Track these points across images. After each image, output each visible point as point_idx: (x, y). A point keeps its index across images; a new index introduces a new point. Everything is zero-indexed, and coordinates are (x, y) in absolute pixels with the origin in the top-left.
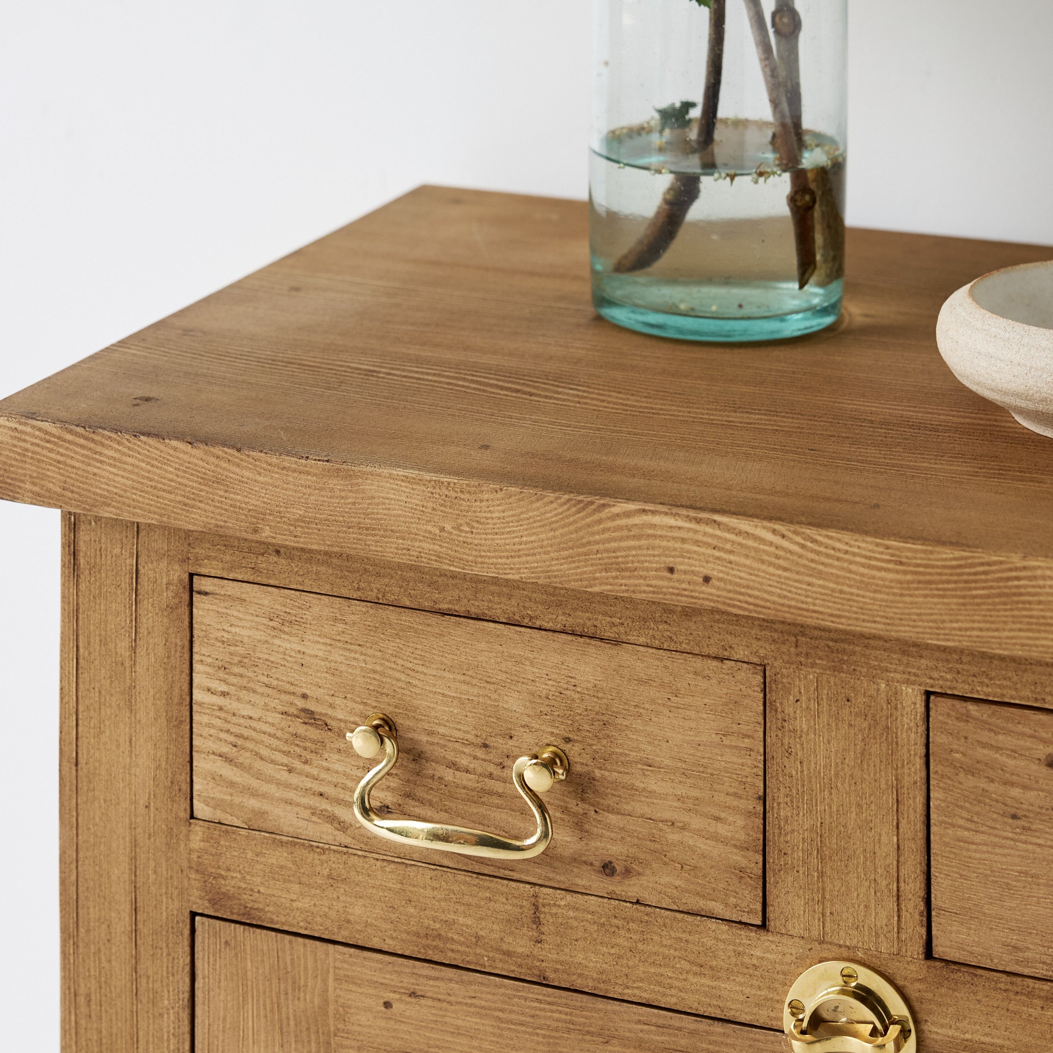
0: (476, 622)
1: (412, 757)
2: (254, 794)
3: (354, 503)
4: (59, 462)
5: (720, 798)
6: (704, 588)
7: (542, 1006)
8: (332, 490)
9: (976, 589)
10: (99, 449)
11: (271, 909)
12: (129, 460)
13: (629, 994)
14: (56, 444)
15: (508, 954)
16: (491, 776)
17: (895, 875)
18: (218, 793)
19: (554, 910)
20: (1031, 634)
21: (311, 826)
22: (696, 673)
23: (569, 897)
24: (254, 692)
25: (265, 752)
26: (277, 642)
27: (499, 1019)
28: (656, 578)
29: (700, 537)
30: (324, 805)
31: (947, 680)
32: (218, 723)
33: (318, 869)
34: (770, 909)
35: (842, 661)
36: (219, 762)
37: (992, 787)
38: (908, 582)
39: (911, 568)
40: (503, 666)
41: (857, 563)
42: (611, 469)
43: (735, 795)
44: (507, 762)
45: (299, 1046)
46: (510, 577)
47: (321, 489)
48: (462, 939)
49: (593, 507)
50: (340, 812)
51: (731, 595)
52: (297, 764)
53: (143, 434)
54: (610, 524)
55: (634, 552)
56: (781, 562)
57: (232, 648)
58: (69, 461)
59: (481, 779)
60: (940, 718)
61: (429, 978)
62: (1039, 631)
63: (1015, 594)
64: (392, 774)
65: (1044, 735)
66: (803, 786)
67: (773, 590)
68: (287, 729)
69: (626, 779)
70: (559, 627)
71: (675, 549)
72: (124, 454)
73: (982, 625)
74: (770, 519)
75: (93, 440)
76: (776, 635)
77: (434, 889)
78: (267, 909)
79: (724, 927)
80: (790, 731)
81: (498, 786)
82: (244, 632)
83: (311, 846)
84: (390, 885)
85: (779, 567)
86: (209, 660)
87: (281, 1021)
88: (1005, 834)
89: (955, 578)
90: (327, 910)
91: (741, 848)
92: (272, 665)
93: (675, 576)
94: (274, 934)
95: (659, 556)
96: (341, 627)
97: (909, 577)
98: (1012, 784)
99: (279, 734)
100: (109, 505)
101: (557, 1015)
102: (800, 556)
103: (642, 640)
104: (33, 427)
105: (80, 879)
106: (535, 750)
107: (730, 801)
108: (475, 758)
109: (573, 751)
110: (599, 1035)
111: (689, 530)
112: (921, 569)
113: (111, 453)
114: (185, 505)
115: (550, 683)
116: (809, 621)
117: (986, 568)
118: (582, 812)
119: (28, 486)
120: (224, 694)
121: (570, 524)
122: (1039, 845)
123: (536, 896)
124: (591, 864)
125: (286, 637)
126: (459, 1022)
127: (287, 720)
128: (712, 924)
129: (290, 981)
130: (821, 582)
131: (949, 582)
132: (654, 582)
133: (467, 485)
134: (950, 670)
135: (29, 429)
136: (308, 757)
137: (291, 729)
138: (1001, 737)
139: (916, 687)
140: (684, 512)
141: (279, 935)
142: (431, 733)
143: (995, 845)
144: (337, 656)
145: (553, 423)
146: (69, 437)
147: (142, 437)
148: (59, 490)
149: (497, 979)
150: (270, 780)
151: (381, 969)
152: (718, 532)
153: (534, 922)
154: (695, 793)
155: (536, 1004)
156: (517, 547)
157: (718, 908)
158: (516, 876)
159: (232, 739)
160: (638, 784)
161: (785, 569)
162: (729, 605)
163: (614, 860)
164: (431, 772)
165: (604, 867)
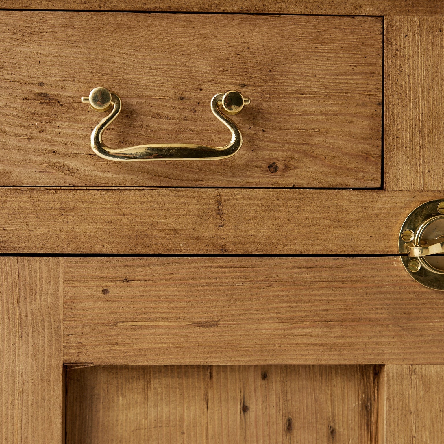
0: (175, 15)
1: (125, 115)
7: (223, 270)
11: (14, 240)
13: (287, 250)
15: (198, 238)
16: (186, 119)
19: (233, 202)
21: (45, 175)
22: (335, 28)
23: (244, 192)
24: (1, 87)
25: (9, 129)
26: (19, 49)
27: (191, 285)
30: (57, 159)
33: (51, 205)
34: (386, 176)
40: (196, 42)
43: (363, 104)
45: (35, 334)
48: (164, 235)
52: (35, 133)
59: (178, 122)
61: (137, 266)
64: (110, 129)
66: (410, 91)
68: (27, 109)
69: (285, 105)
70: (237, 10)
77: (142, 203)
78: (10, 240)
79: (355, 193)
80: (401, 57)
81: (191, 125)
83: (46, 189)
84: (109, 206)
87: (21, 319)
90: (58, 232)
91: (367, 139)
92: (15, 66)
94: (15, 258)
96: (70, 31)
99: (21, 114)
101: (234, 274)
103: (297, 11)
107: (359, 109)
108: (174, 108)
109: (247, 93)
110: (265, 282)
115: (230, 49)
118: (253, 132)
123: (219, 196)
124: (260, 167)
125: (26, 44)
126: (161, 293)
127: (27, 103)
128: (346, 192)
129: (28, 289)
136: (44, 127)
137: (30, 109)
141: (19, 257)
142: (140, 96)
144: (67, 52)
149: (189, 258)
150: (13, 148)
151: (100, 267)
153: (218, 213)
155: (219, 270)
157: (351, 181)
158: (204, 184)
163: (276, 162)
164: (140, 123)
165: (270, 167)
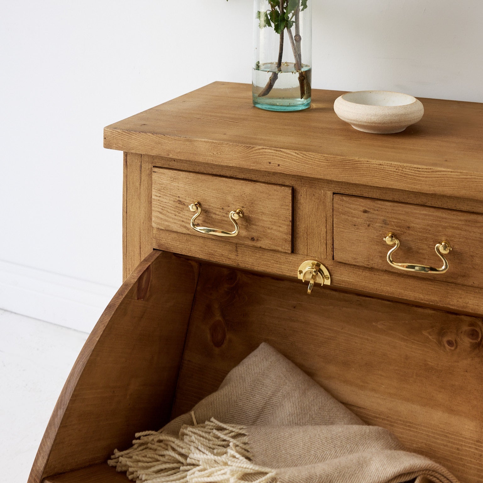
0: (222, 178)
1: (205, 212)
2: (166, 221)
3: (192, 148)
4: (122, 139)
5: (281, 221)
6: (278, 167)
8: (187, 145)
9: (346, 166)
10: (131, 136)
12: (138, 138)
14: (121, 135)
15: (229, 259)
16: (224, 216)
17: (325, 239)
18: (158, 221)
19: (241, 248)
20: (360, 178)
21: (180, 229)
22: (275, 190)
24: (167, 196)
25: (169, 211)
26: (172, 184)
28: (266, 165)
29: (277, 155)
30: (184, 224)
31: (338, 190)
32: (158, 204)
33: (184, 238)
35: (312, 185)
36: (158, 213)
37: (349, 218)
38: (329, 165)
39: (330, 162)
40: (227, 189)
41: (316, 161)
42: (256, 139)
43: (285, 221)
44: (228, 213)
46: (230, 165)
47: (184, 144)
48: (218, 255)
49: (251, 148)
50: (187, 225)
51: (285, 169)
52: (177, 214)
53: (141, 132)
54: (255, 152)
55: (261, 159)
56: (297, 161)
57: (162, 185)
58: (124, 139)
59: (222, 217)
60: (336, 201)
62: (362, 177)
63: (356, 168)
64: (200, 216)
65: (362, 205)
66: (303, 217)
67: (295, 168)
69: (257, 217)
70: (242, 178)
71: (271, 158)
72: (137, 137)
73: (348, 176)
74: (295, 150)
75: (130, 134)
76: (296, 179)
77: (212, 243)
78: (171, 248)
80: (299, 203)
81: (226, 219)
82: (165, 181)
84: (201, 242)
85: (297, 162)
86: (156, 188)
88: (352, 230)
89: (341, 164)
90: (186, 248)
91: (286, 234)
92: (171, 189)
93: (271, 164)
95: (267, 160)
96: (188, 180)
97: (329, 164)
98: (354, 217)
99: (173, 206)
100: (133, 150)
102: (302, 159)
104: (116, 131)
105: (127, 241)
106: (235, 210)
107: (283, 222)
108: (220, 212)
109: (244, 210)
111: (274, 153)
112: (333, 162)
113: (134, 137)
114: (151, 149)
115: (239, 193)
116: (304, 175)
117: (349, 161)
118: (246, 225)
119: (114, 145)
120: (160, 197)
121: (245, 152)
122: (361, 232)
123: (236, 245)
124: (249, 238)
125: (174, 182)
127: (175, 203)
130: (307, 165)
131: (340, 165)
132: (266, 166)
133: (220, 143)
134: (339, 187)
135: (115, 132)
136: (180, 212)
137: (176, 205)
138: (351, 205)
139: (331, 192)
140: (273, 148)
142: (209, 206)
143: (350, 233)
144: (187, 187)
145: (242, 129)
146: (124, 133)
147: (141, 133)
148: (122, 146)
150: (170, 218)
152: (282, 153)
153: (236, 251)
154: (274, 220)
156: (232, 158)
157: (280, 249)
158: (230, 241)
159: (161, 208)
160: (260, 218)
161: (298, 162)
162: (284, 172)
163: (254, 237)
164: (209, 215)
165: (252, 239)
